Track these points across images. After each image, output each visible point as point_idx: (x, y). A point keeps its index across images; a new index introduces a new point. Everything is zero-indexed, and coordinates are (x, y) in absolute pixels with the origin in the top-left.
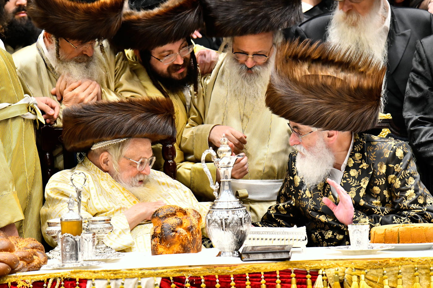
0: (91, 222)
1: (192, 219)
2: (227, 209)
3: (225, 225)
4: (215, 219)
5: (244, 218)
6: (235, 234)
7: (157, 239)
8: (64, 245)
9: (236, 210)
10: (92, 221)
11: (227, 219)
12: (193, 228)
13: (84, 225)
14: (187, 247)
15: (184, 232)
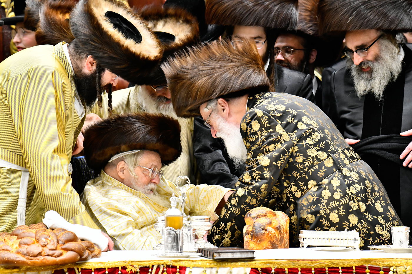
1: (280, 219)
7: (249, 236)
8: (167, 237)
12: (281, 227)
14: (275, 244)
15: (273, 231)
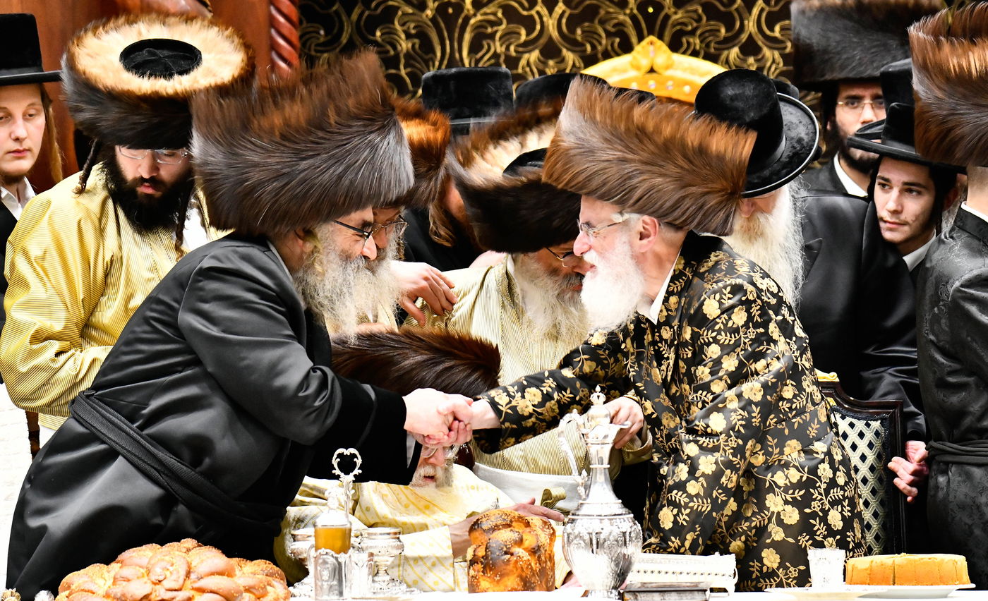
0: (366, 536)
1: (538, 533)
2: (601, 516)
3: (595, 544)
4: (579, 533)
5: (630, 533)
6: (613, 559)
7: (479, 567)
8: (319, 568)
9: (616, 519)
10: (369, 534)
11: (601, 533)
12: (542, 549)
13: (353, 541)
14: (530, 582)
15: (526, 556)
